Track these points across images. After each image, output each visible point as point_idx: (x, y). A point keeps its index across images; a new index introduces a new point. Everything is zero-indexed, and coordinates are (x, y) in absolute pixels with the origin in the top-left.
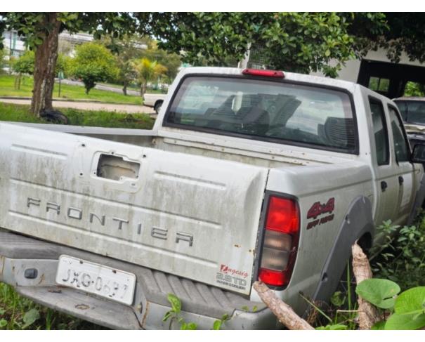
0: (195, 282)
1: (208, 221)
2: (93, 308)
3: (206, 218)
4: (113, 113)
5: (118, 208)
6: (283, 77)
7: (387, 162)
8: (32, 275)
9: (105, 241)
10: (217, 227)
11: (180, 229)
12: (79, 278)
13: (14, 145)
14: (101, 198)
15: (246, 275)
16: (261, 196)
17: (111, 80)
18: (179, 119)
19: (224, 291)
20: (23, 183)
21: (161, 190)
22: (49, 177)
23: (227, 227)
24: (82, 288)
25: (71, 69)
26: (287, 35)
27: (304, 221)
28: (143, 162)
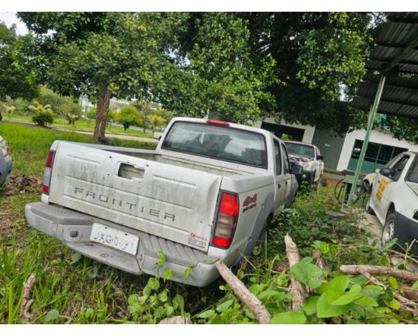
0: (174, 242)
1: (185, 207)
2: (112, 257)
3: (184, 205)
4: (137, 142)
5: (130, 196)
6: (228, 125)
7: (280, 174)
8: (75, 235)
9: (121, 216)
10: (190, 210)
11: (167, 210)
12: (104, 237)
13: (69, 155)
14: (119, 189)
15: (206, 240)
16: (217, 192)
17: (138, 125)
18: (170, 145)
19: (192, 248)
20: (73, 178)
21: (157, 186)
22: (89, 176)
23: (196, 211)
24: (106, 243)
25: (117, 118)
26: (228, 106)
27: (241, 208)
28: (147, 169)
